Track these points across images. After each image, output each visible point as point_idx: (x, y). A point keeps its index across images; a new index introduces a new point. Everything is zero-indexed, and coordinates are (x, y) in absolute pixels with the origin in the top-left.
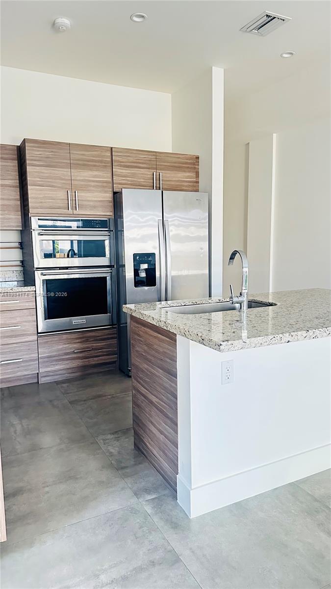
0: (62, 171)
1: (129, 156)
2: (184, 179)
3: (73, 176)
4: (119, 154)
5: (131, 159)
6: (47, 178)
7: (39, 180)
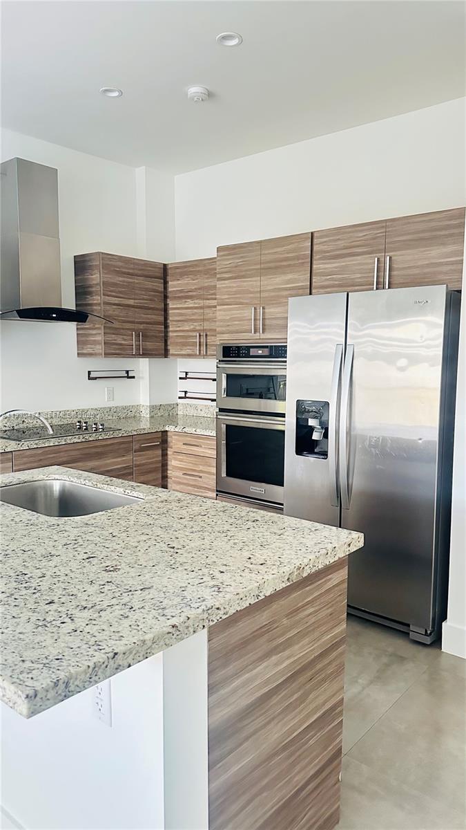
0: (251, 281)
1: (339, 239)
2: (442, 260)
3: (263, 285)
4: (325, 240)
5: (341, 244)
6: (236, 293)
7: (227, 297)
